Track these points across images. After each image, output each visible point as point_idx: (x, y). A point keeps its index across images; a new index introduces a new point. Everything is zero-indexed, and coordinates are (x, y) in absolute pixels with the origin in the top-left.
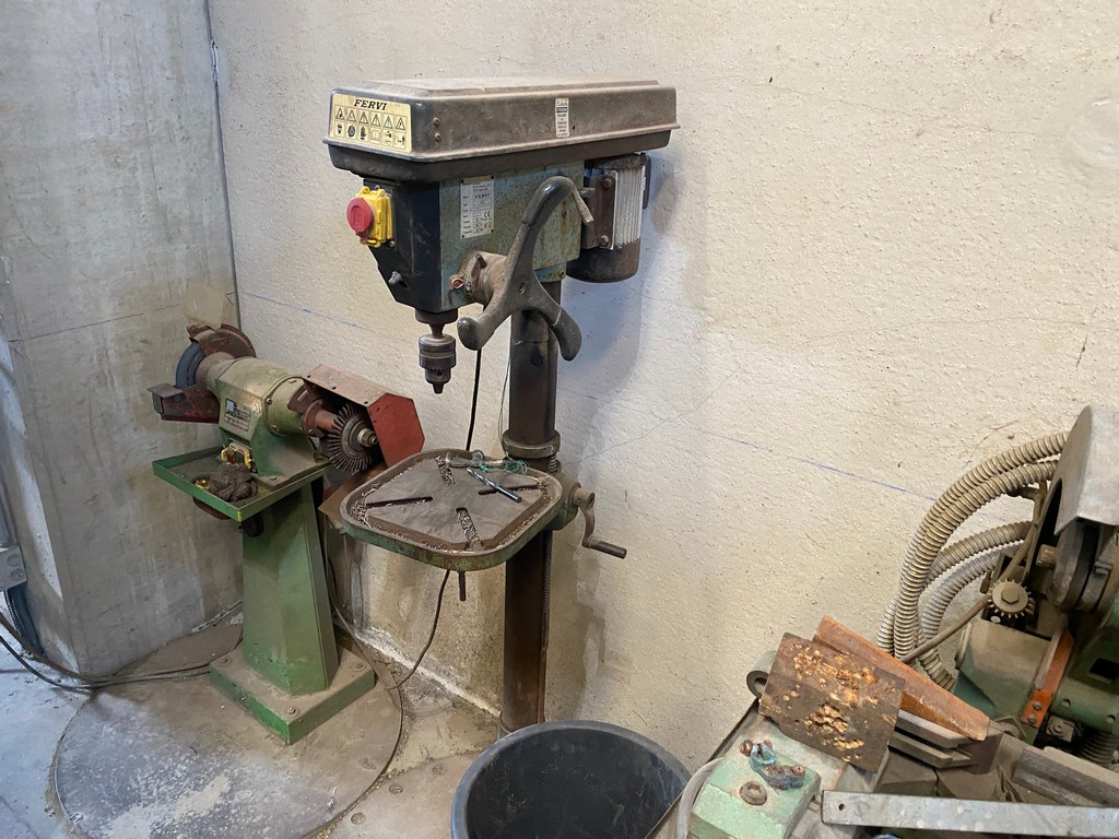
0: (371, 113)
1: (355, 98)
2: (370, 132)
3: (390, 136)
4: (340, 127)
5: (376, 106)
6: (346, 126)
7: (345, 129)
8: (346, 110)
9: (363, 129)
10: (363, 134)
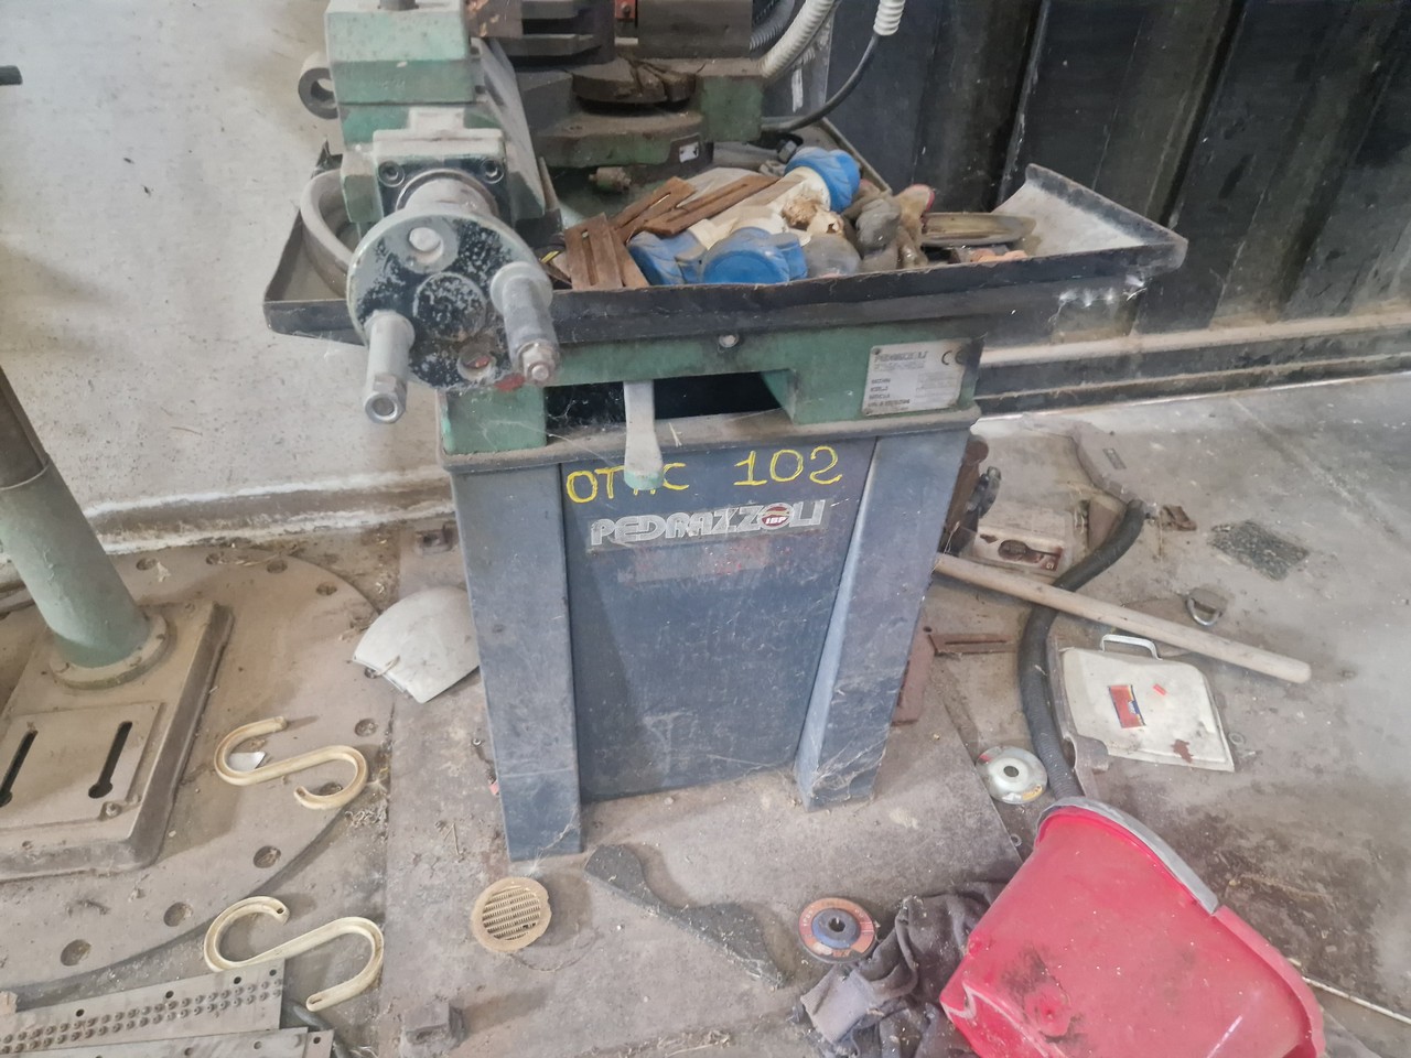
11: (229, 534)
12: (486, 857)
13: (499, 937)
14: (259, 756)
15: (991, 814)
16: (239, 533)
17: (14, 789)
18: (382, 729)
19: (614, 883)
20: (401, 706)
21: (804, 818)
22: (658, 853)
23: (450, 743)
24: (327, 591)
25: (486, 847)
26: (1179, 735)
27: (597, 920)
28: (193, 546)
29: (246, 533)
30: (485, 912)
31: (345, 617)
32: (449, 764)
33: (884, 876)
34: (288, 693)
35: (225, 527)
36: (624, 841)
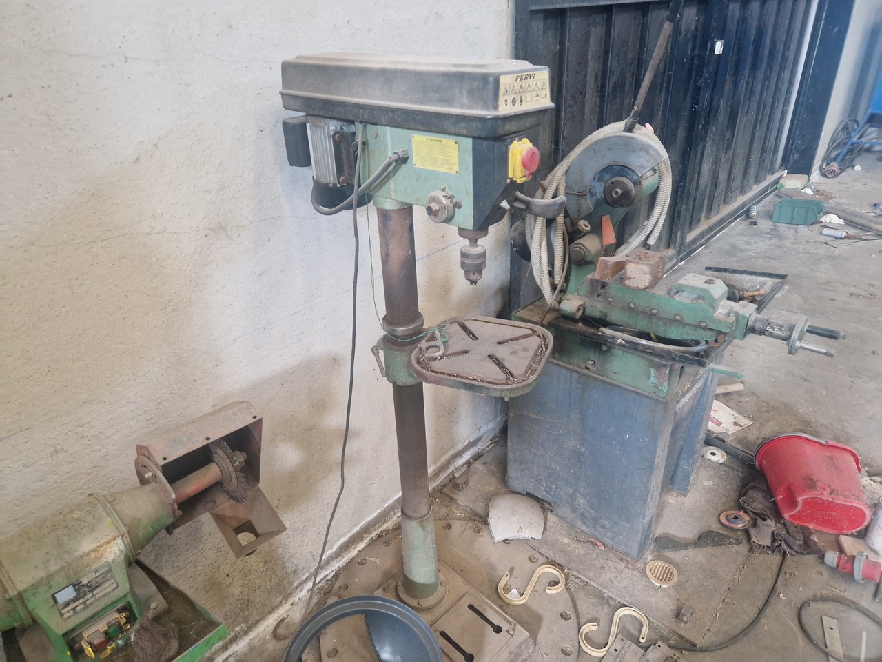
0: (525, 83)
1: (515, 76)
2: (526, 98)
3: (538, 96)
4: (506, 101)
5: (529, 78)
6: (510, 100)
7: (510, 102)
8: (510, 87)
9: (521, 97)
10: (521, 101)
11: (378, 531)
12: (627, 567)
13: (668, 580)
14: (514, 591)
15: (723, 468)
16: (382, 529)
17: (468, 651)
18: (538, 556)
19: (673, 547)
20: (535, 544)
21: (686, 499)
22: (667, 534)
23: (569, 545)
24: (449, 527)
25: (624, 565)
26: (732, 420)
27: (679, 561)
28: (369, 544)
29: (384, 527)
30: (655, 577)
31: (468, 532)
32: (577, 551)
33: (724, 500)
34: (491, 567)
35: (379, 527)
36: (655, 537)
